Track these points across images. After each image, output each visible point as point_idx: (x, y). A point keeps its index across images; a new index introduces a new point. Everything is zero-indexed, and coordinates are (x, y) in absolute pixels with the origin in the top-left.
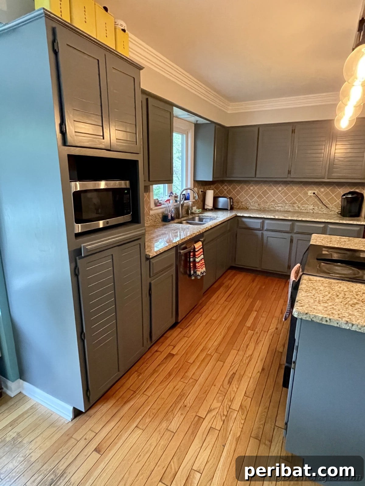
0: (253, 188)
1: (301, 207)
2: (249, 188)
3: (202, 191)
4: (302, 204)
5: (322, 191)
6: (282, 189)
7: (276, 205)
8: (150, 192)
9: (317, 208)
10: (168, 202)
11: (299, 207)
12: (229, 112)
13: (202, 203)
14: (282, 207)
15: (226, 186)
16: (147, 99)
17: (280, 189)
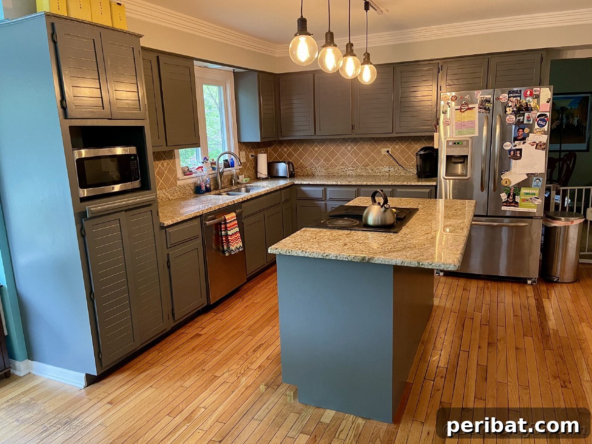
0: (317, 149)
1: (375, 169)
2: (314, 150)
3: (252, 156)
4: (376, 166)
5: (396, 149)
6: (352, 148)
7: (346, 169)
8: (175, 158)
9: (393, 170)
10: (200, 170)
11: (372, 170)
12: (277, 56)
13: (254, 171)
14: (353, 170)
15: (285, 147)
16: (158, 57)
17: (349, 148)
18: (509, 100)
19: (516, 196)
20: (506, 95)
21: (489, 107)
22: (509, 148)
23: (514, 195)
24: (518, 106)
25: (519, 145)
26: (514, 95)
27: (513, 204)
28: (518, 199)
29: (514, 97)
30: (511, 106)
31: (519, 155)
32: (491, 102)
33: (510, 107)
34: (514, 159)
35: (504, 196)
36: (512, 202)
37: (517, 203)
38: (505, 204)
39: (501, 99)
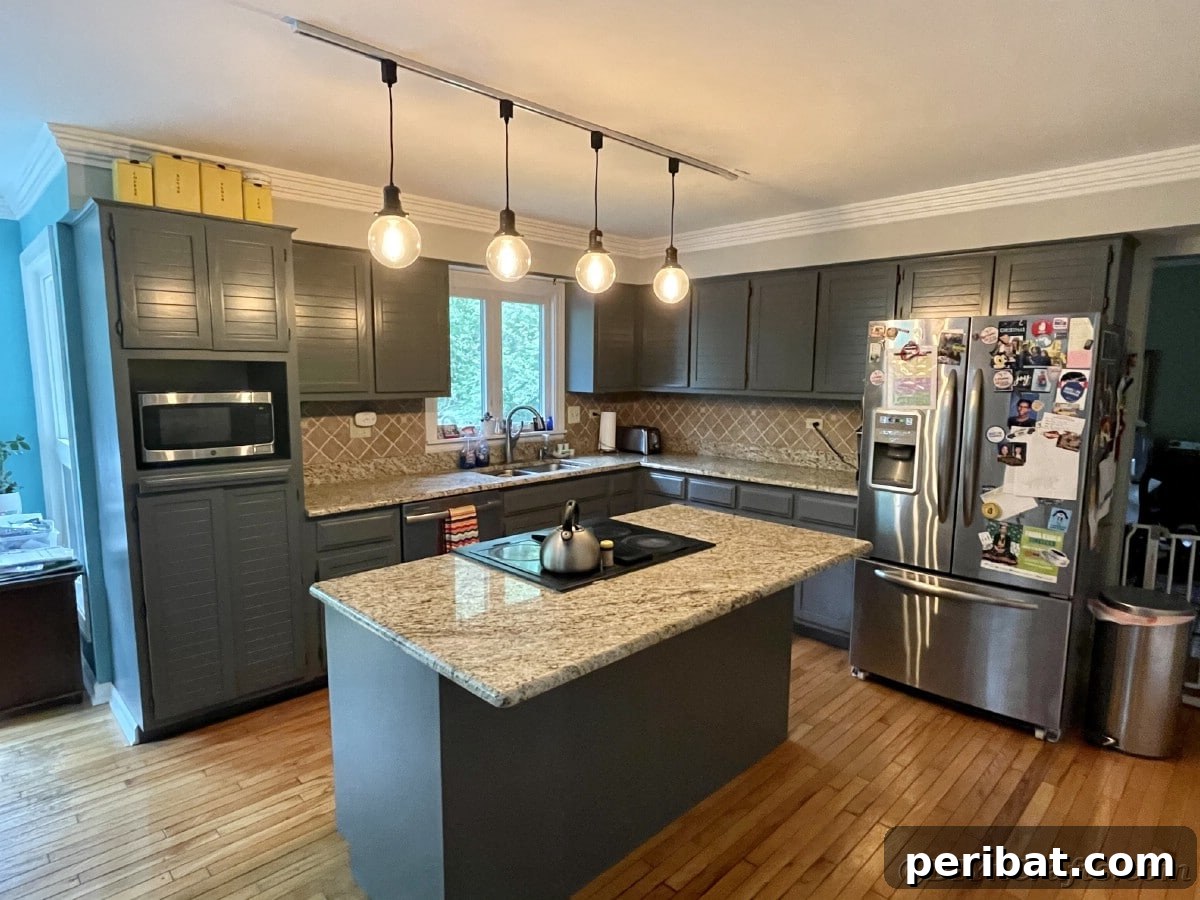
0: (706, 410)
1: (793, 455)
2: (699, 410)
3: (595, 414)
4: (794, 449)
5: (831, 421)
6: (758, 413)
7: (746, 449)
8: (424, 411)
9: (824, 459)
10: (469, 431)
11: (789, 455)
12: (641, 257)
14: (757, 452)
15: (658, 403)
17: (754, 413)
18: (999, 340)
19: (1013, 543)
20: (995, 331)
21: (958, 354)
22: (998, 439)
23: (1008, 541)
24: (1018, 353)
25: (1020, 435)
26: (1011, 330)
27: (1005, 559)
28: (1015, 548)
29: (1010, 334)
30: (1004, 353)
31: (1018, 456)
32: (965, 342)
33: (1000, 354)
34: (1009, 464)
35: (986, 539)
36: (1003, 555)
37: (1013, 557)
38: (987, 555)
39: (984, 338)
